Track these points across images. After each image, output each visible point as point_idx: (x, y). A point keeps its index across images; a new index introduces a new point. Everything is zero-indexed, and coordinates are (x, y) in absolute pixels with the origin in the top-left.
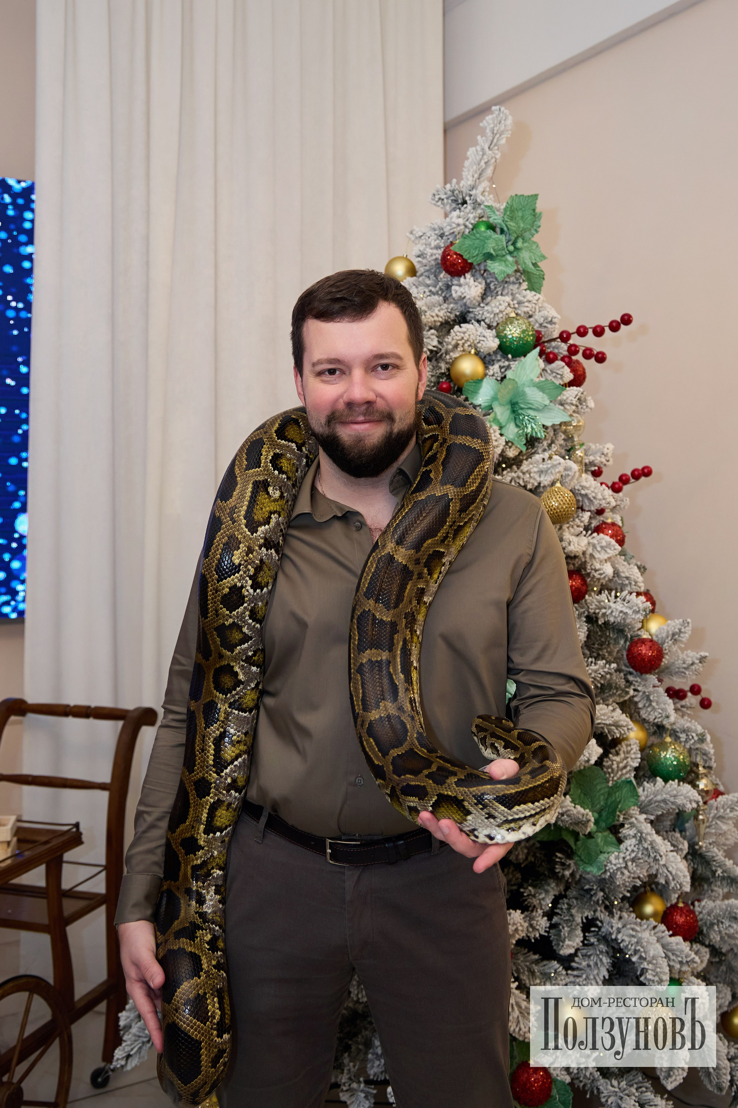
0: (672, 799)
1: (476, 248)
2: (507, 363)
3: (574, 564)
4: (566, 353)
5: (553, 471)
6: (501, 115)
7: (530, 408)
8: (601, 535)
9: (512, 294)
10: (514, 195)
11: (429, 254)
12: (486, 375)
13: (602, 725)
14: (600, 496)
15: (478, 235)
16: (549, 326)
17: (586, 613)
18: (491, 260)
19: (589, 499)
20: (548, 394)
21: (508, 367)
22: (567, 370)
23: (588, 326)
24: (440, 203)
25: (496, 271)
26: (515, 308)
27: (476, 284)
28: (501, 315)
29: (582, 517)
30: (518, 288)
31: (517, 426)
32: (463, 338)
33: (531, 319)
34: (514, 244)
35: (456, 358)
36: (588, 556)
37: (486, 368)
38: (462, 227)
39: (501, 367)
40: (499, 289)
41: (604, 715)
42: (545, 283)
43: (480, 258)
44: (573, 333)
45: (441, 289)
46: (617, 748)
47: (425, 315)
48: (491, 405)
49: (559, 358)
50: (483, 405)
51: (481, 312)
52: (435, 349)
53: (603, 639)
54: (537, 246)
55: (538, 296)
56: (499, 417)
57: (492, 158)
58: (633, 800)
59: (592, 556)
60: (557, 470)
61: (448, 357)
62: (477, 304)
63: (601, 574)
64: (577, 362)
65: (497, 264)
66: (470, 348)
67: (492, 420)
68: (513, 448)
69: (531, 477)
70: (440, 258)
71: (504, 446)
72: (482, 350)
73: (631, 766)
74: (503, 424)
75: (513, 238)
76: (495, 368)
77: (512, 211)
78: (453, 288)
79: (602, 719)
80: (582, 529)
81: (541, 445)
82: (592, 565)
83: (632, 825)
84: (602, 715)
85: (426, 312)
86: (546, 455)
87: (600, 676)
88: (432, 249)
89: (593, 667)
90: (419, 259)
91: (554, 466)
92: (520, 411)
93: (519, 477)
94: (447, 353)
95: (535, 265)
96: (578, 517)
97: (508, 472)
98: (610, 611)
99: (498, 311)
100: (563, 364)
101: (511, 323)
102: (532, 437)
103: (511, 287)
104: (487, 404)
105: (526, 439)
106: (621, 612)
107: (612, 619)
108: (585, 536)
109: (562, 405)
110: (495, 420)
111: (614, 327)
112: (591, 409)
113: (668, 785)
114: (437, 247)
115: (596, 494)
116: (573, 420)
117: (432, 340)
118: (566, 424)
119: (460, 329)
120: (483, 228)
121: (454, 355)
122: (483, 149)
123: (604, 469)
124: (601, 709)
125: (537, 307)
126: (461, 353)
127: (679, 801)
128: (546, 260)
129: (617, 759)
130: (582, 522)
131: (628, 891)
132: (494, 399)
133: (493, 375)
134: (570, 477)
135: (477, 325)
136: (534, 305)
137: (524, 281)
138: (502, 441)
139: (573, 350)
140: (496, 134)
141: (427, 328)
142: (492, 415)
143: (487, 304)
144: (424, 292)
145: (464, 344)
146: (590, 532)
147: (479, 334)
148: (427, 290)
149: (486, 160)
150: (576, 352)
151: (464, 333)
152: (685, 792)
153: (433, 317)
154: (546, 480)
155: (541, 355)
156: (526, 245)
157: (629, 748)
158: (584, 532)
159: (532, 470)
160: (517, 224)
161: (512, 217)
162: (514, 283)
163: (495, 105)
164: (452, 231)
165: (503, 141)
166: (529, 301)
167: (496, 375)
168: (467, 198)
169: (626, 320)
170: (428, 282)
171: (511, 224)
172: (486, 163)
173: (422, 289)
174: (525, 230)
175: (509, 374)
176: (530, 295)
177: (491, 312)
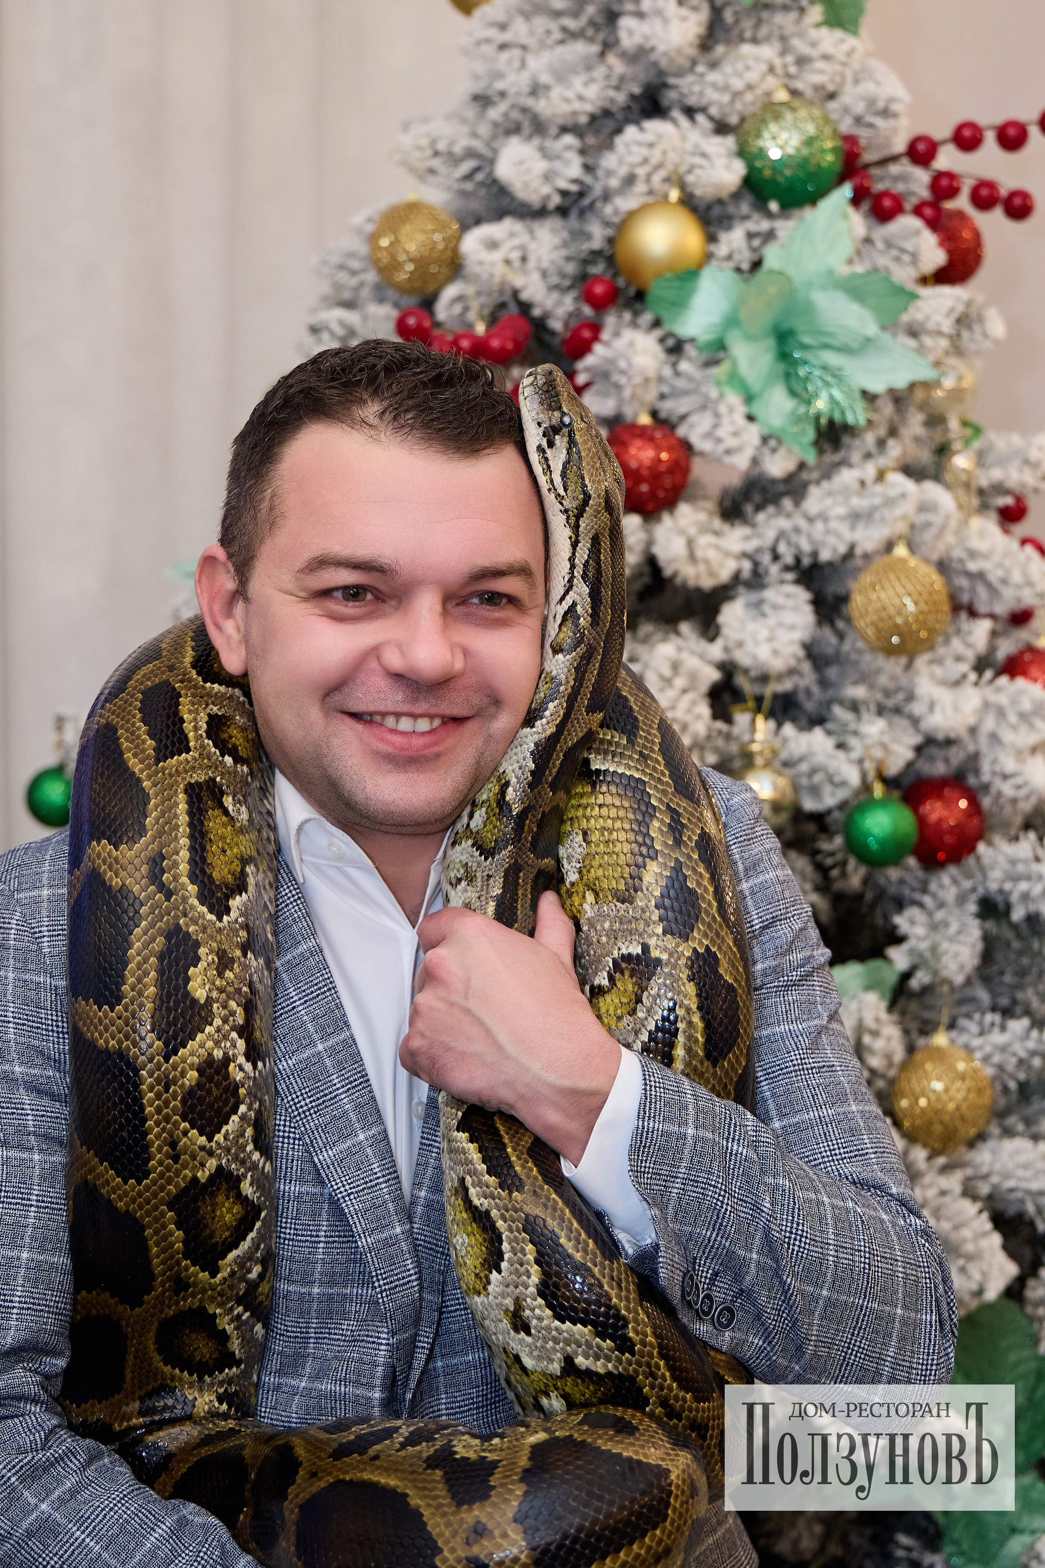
2: (765, 225)
3: (947, 761)
4: (925, 194)
5: (890, 515)
7: (827, 346)
8: (1021, 682)
9: (783, 39)
12: (708, 257)
13: (1019, 1195)
14: (1016, 577)
16: (879, 122)
17: (981, 891)
19: (989, 586)
20: (876, 309)
21: (770, 236)
22: (931, 239)
23: (985, 123)
26: (789, 76)
27: (684, 12)
28: (749, 97)
29: (970, 633)
30: (798, 21)
31: (793, 393)
32: (646, 161)
33: (833, 105)
35: (631, 213)
36: (984, 739)
37: (712, 239)
39: (750, 236)
40: (747, 25)
44: (944, 142)
45: (592, 23)
47: (548, 98)
48: (724, 339)
49: (908, 206)
50: (703, 340)
51: (697, 88)
52: (574, 188)
53: (1025, 961)
55: (851, 41)
56: (745, 370)
59: (994, 738)
60: (900, 511)
61: (608, 210)
62: (687, 64)
63: (1018, 787)
64: (960, 215)
66: (666, 186)
67: (723, 378)
68: (782, 452)
69: (828, 531)
71: (758, 449)
72: (698, 192)
74: (756, 390)
76: (736, 239)
79: (1019, 1179)
80: (964, 667)
81: (857, 442)
82: (994, 761)
84: (1019, 1166)
85: (547, 88)
86: (870, 471)
87: (1013, 1061)
89: (997, 1038)
91: (889, 502)
92: (801, 355)
93: (797, 530)
94: (607, 197)
96: (958, 632)
97: (770, 517)
99: (743, 85)
100: (921, 223)
101: (777, 117)
102: (831, 423)
103: (779, 18)
104: (712, 337)
105: (819, 427)
108: (976, 684)
109: (914, 332)
110: (735, 379)
112: (997, 342)
115: (1008, 571)
116: (944, 374)
117: (567, 163)
118: (927, 385)
119: (641, 135)
121: (625, 204)
123: (1033, 504)
124: (1018, 1152)
125: (849, 73)
126: (644, 200)
130: (969, 645)
132: (732, 321)
133: (729, 257)
134: (933, 530)
135: (684, 121)
136: (839, 68)
138: (752, 434)
139: (947, 186)
141: (554, 130)
142: (729, 364)
144: (548, 32)
145: (650, 175)
146: (988, 674)
147: (689, 147)
148: (557, 28)
150: (953, 192)
151: (651, 145)
153: (567, 100)
154: (869, 539)
155: (855, 201)
158: (973, 677)
159: (834, 512)
162: (787, 8)
166: (826, 57)
167: (737, 257)
173: (541, 23)
175: (773, 256)
176: (831, 39)
177: (726, 88)
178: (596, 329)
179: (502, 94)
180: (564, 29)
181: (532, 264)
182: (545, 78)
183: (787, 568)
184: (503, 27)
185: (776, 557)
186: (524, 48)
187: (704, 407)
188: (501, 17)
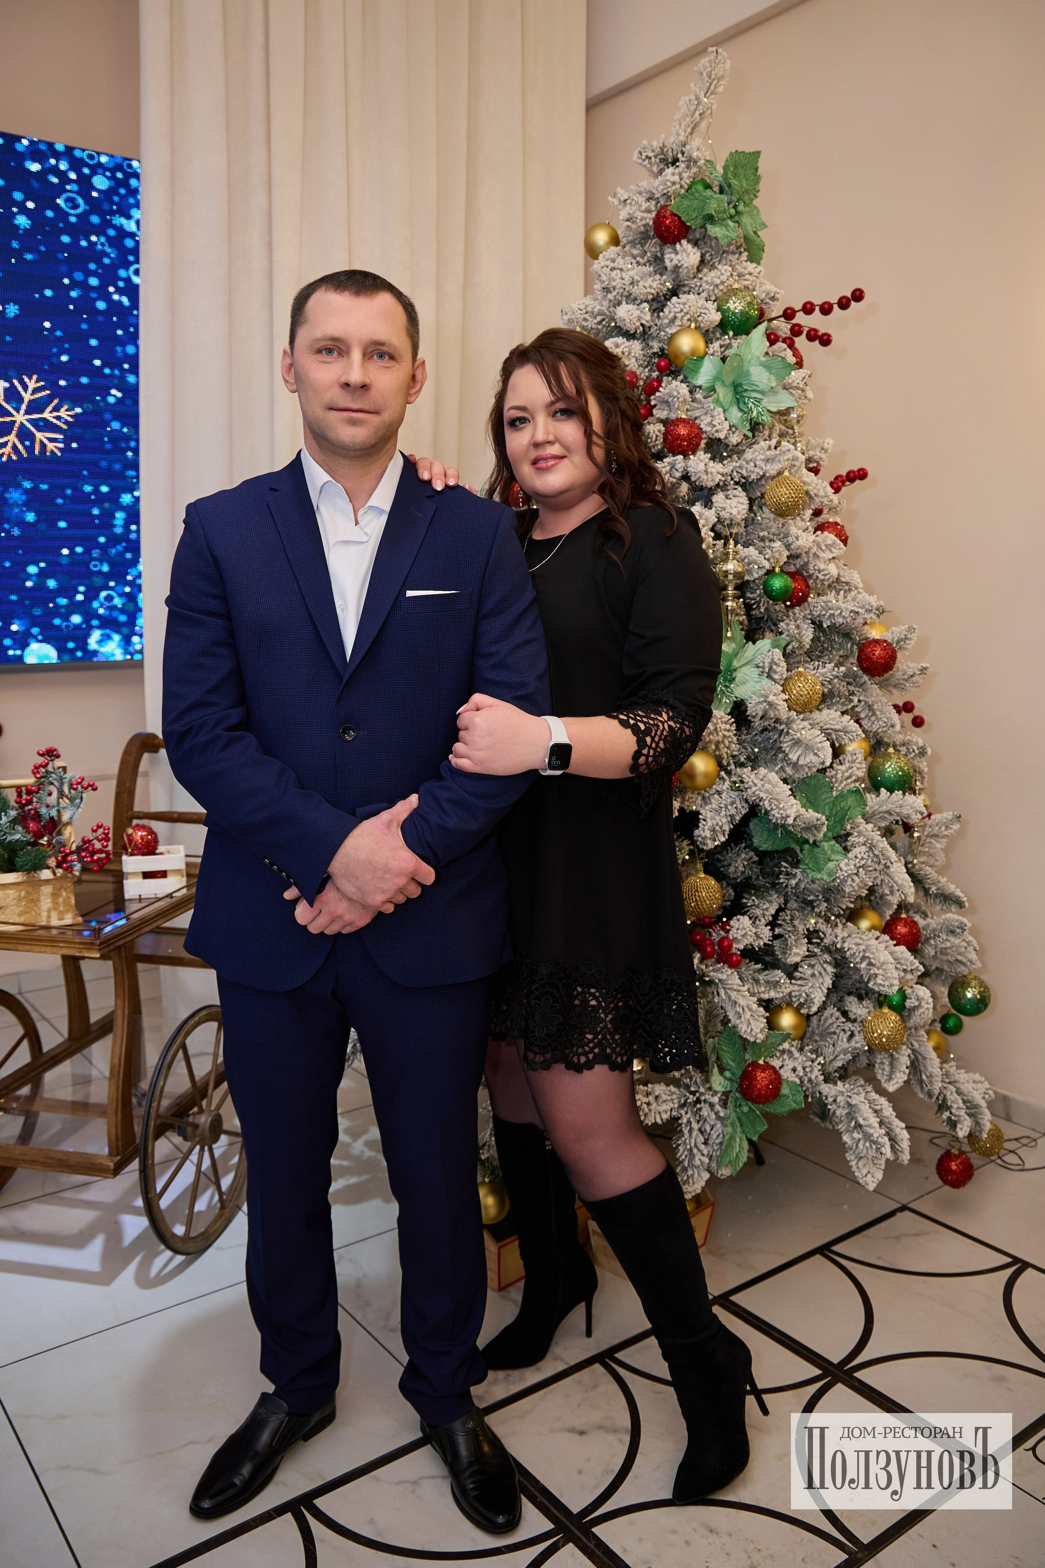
0: (898, 810)
1: (695, 210)
2: (727, 341)
3: (794, 565)
4: (787, 334)
5: (781, 458)
6: (720, 57)
7: (756, 391)
8: (825, 534)
9: (732, 265)
10: (733, 151)
11: (639, 218)
12: (706, 353)
13: (831, 731)
14: (820, 494)
15: (697, 195)
16: (771, 302)
17: (811, 615)
18: (711, 224)
19: (810, 496)
20: (775, 375)
21: (729, 346)
22: (789, 353)
23: (815, 303)
24: (646, 162)
25: (719, 236)
27: (692, 252)
28: (721, 287)
30: (738, 259)
31: (740, 410)
32: (682, 310)
33: (753, 294)
34: (735, 207)
35: (673, 335)
36: (811, 555)
37: (707, 345)
38: (678, 186)
39: (721, 347)
40: (716, 259)
41: (833, 719)
42: (764, 255)
43: (699, 221)
44: (797, 311)
45: (649, 261)
46: (841, 758)
47: (637, 287)
48: (714, 386)
49: (781, 338)
50: (704, 386)
51: (698, 284)
54: (758, 212)
55: (759, 268)
56: (721, 400)
57: (708, 108)
58: (859, 809)
59: (815, 555)
60: (786, 457)
61: (661, 334)
62: (692, 276)
63: (824, 575)
65: (717, 229)
66: (689, 322)
67: (713, 402)
68: (737, 433)
70: (651, 223)
71: (727, 431)
72: (702, 325)
73: (856, 775)
74: (726, 407)
75: (734, 198)
76: (716, 346)
77: (736, 167)
78: (667, 256)
79: (831, 725)
81: (762, 433)
82: (814, 565)
83: (860, 834)
84: (830, 720)
85: (636, 283)
87: (828, 680)
88: (642, 212)
89: (820, 671)
90: (628, 223)
91: (782, 454)
92: (745, 394)
93: (741, 467)
94: (661, 328)
95: (755, 233)
97: (729, 461)
98: (839, 611)
99: (718, 282)
100: (785, 346)
101: (735, 295)
102: (757, 422)
103: (730, 257)
104: (708, 385)
105: (751, 424)
106: (851, 611)
107: (841, 620)
108: (809, 532)
109: (787, 388)
110: (718, 402)
111: (844, 304)
113: (893, 795)
114: (648, 211)
115: (816, 491)
116: (798, 405)
117: (644, 314)
119: (679, 300)
120: (700, 187)
121: (671, 330)
122: (697, 98)
123: (822, 467)
125: (758, 281)
126: (678, 328)
127: (905, 811)
128: (766, 229)
129: (843, 768)
131: (851, 902)
132: (716, 378)
133: (714, 354)
135: (695, 296)
136: (754, 279)
137: (745, 250)
138: (726, 425)
139: (796, 330)
140: (714, 80)
141: (640, 301)
142: (715, 396)
143: (705, 275)
144: (632, 263)
145: (682, 317)
147: (698, 306)
148: (634, 261)
149: (701, 111)
150: (798, 333)
151: (684, 304)
152: (911, 802)
153: (645, 287)
154: (772, 469)
156: (747, 209)
157: (854, 757)
159: (758, 458)
160: (740, 182)
161: (735, 174)
162: (733, 253)
163: (712, 46)
164: (665, 191)
165: (721, 89)
166: (750, 274)
167: (717, 354)
168: (680, 155)
169: (858, 295)
170: (635, 252)
171: (734, 182)
172: (700, 115)
173: (629, 259)
174: (746, 192)
175: (732, 353)
176: (751, 266)
177: (711, 284)
178: (659, 381)
179: (614, 288)
180: (638, 263)
181: (633, 354)
182: (636, 278)
183: (736, 483)
184: (613, 261)
185: (732, 479)
186: (621, 270)
187: (706, 414)
188: (612, 256)
